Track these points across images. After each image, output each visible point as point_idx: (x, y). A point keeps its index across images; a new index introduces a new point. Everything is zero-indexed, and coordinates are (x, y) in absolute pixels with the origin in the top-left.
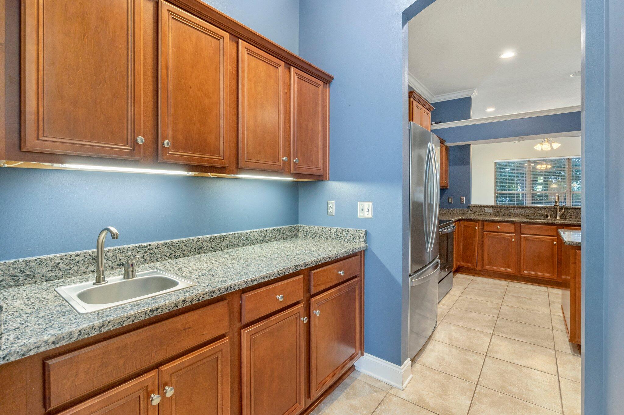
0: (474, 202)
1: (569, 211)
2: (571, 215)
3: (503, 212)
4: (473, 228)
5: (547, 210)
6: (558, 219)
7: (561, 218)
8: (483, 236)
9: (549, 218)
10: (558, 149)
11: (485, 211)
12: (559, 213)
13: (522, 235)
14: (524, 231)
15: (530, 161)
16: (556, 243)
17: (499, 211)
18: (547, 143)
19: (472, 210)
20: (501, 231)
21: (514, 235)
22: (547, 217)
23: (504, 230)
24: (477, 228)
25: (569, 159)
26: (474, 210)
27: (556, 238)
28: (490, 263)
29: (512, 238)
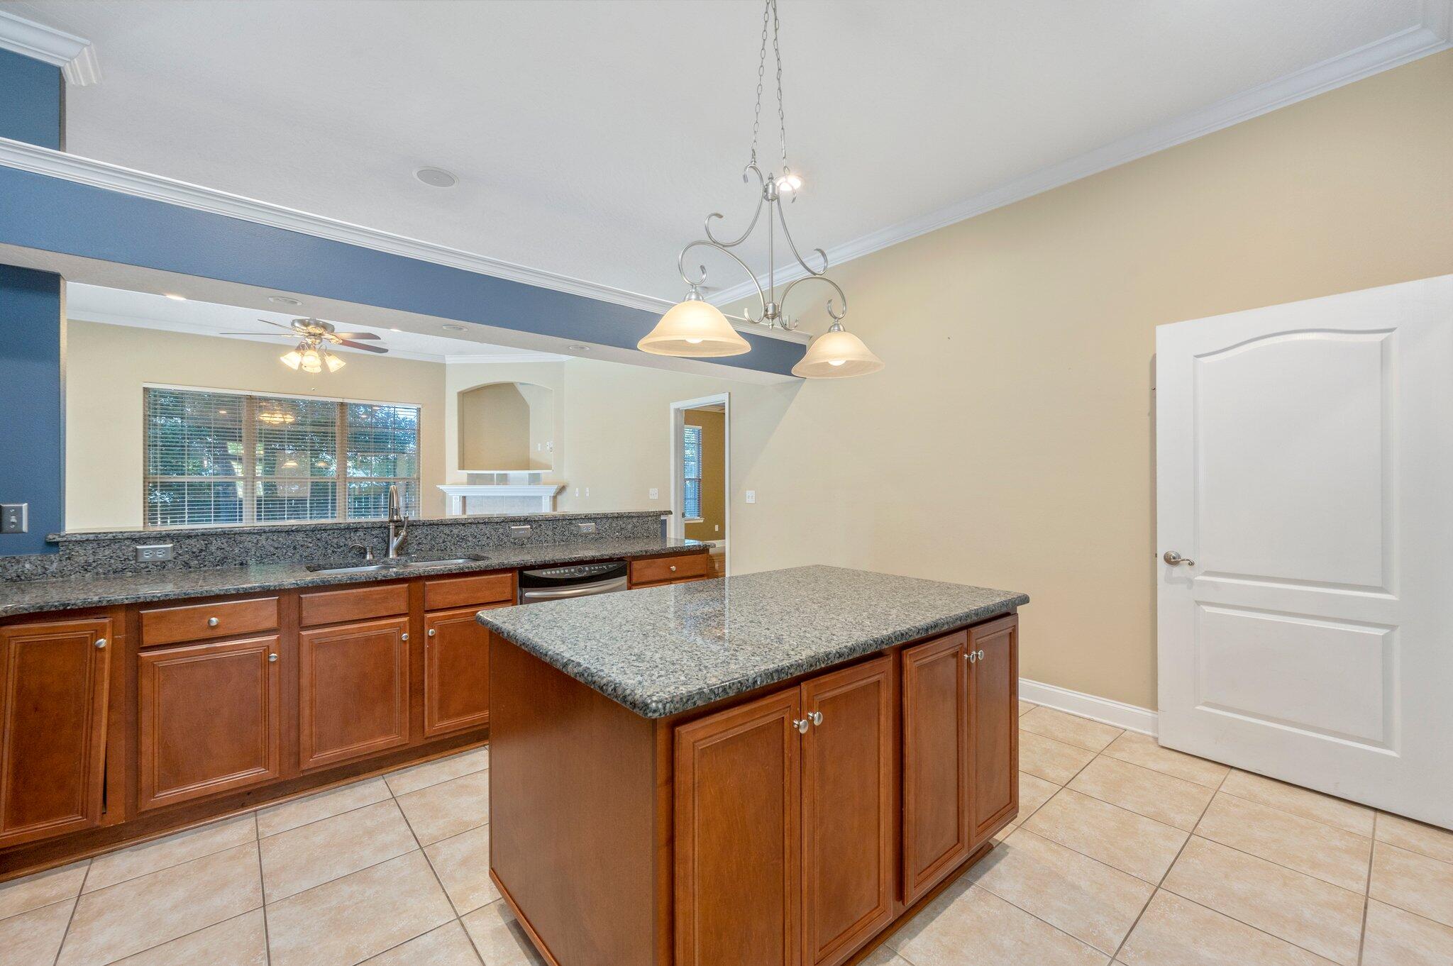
0: (76, 522)
1: (416, 534)
2: (419, 544)
3: (219, 553)
4: (83, 646)
5: (360, 533)
6: (391, 557)
7: (398, 555)
8: (137, 667)
9: (369, 557)
10: (341, 372)
11: (136, 557)
12: (395, 542)
13: (303, 633)
14: (310, 616)
15: (253, 399)
16: (406, 637)
17: (201, 551)
18: (315, 354)
19: (69, 558)
20: (220, 632)
21: (275, 637)
22: (363, 553)
23: (235, 627)
24: (102, 642)
25: (342, 405)
26: (82, 555)
27: (406, 619)
28: (175, 775)
29: (267, 650)
